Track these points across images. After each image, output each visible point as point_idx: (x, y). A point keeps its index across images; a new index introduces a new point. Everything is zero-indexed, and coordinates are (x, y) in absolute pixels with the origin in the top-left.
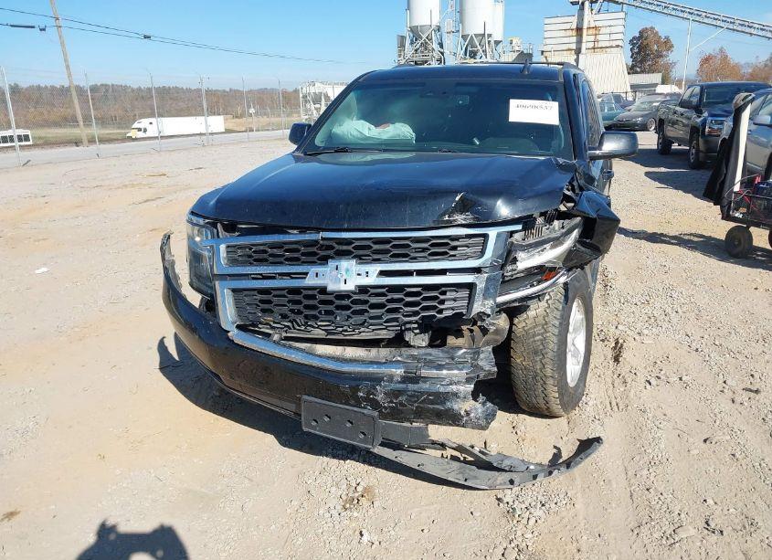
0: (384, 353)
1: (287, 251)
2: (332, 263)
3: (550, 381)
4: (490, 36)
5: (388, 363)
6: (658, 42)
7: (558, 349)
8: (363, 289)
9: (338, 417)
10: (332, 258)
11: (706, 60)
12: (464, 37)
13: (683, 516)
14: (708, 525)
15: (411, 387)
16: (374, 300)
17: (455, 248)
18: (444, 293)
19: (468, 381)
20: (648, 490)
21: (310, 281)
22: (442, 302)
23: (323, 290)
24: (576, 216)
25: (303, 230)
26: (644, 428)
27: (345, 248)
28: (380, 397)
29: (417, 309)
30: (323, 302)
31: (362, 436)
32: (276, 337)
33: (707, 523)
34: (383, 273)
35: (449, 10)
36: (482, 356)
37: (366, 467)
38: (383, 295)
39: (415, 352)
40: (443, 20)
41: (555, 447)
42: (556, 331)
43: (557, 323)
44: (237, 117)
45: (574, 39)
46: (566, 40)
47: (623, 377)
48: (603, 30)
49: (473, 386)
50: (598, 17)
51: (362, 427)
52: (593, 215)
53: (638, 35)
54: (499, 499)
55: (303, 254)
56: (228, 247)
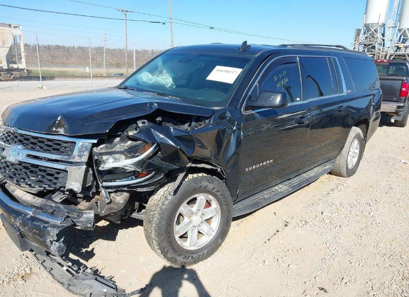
0: (39, 201)
12: (400, 30)
18: (59, 173)
22: (56, 179)
34: (29, 156)
35: (393, 14)
39: (53, 205)
40: (387, 20)
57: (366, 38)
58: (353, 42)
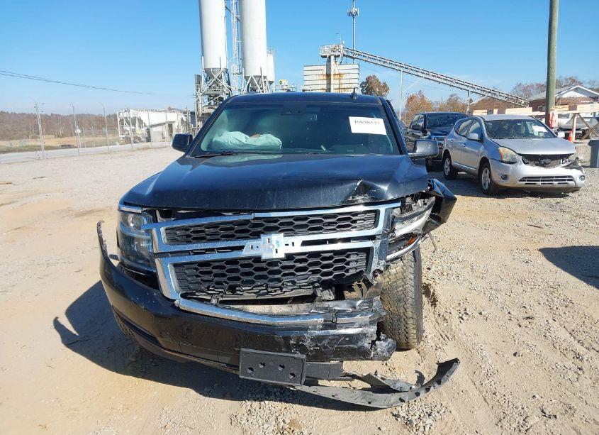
0: (303, 307)
1: (221, 230)
2: (264, 238)
3: (411, 321)
4: (265, 77)
5: (310, 315)
6: (379, 86)
7: (415, 296)
8: (289, 257)
9: (271, 364)
10: (263, 233)
11: (411, 99)
12: (246, 78)
13: (525, 409)
14: (545, 413)
15: (332, 332)
16: (298, 265)
17: (355, 222)
18: (348, 256)
19: (371, 323)
20: (494, 394)
21: (246, 253)
22: (348, 263)
23: (257, 259)
24: (432, 196)
25: (237, 212)
26: (473, 351)
27: (272, 224)
28: (307, 343)
29: (331, 269)
30: (257, 269)
31: (291, 377)
32: (214, 301)
33: (543, 411)
34: (305, 243)
35: (234, 58)
36: (374, 304)
37: (285, 405)
38: (305, 260)
39: (326, 305)
40: (230, 65)
41: (417, 372)
42: (412, 283)
43: (412, 277)
44: (59, 137)
45: (325, 82)
46: (320, 82)
47: (443, 316)
48: (344, 76)
49: (376, 327)
50: (341, 67)
51: (292, 369)
52: (442, 195)
53: (365, 81)
54: (395, 416)
55: (237, 232)
56: (166, 229)
57: (210, 87)
58: (195, 92)
